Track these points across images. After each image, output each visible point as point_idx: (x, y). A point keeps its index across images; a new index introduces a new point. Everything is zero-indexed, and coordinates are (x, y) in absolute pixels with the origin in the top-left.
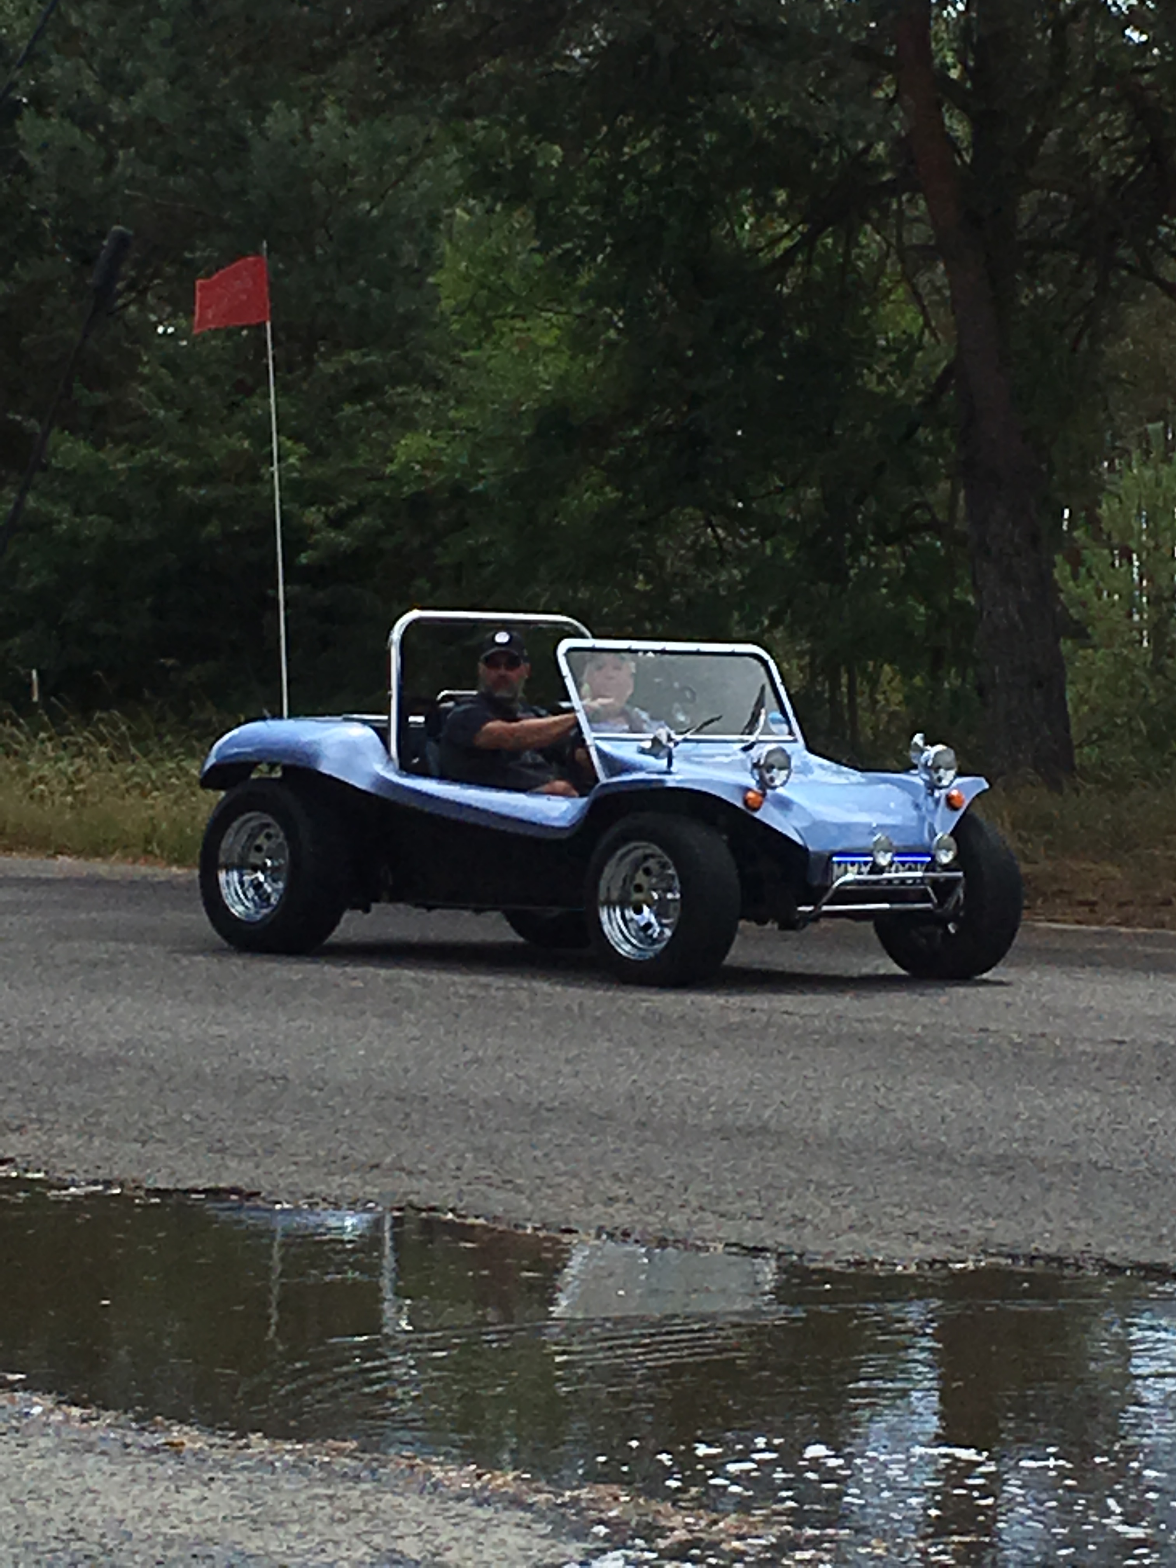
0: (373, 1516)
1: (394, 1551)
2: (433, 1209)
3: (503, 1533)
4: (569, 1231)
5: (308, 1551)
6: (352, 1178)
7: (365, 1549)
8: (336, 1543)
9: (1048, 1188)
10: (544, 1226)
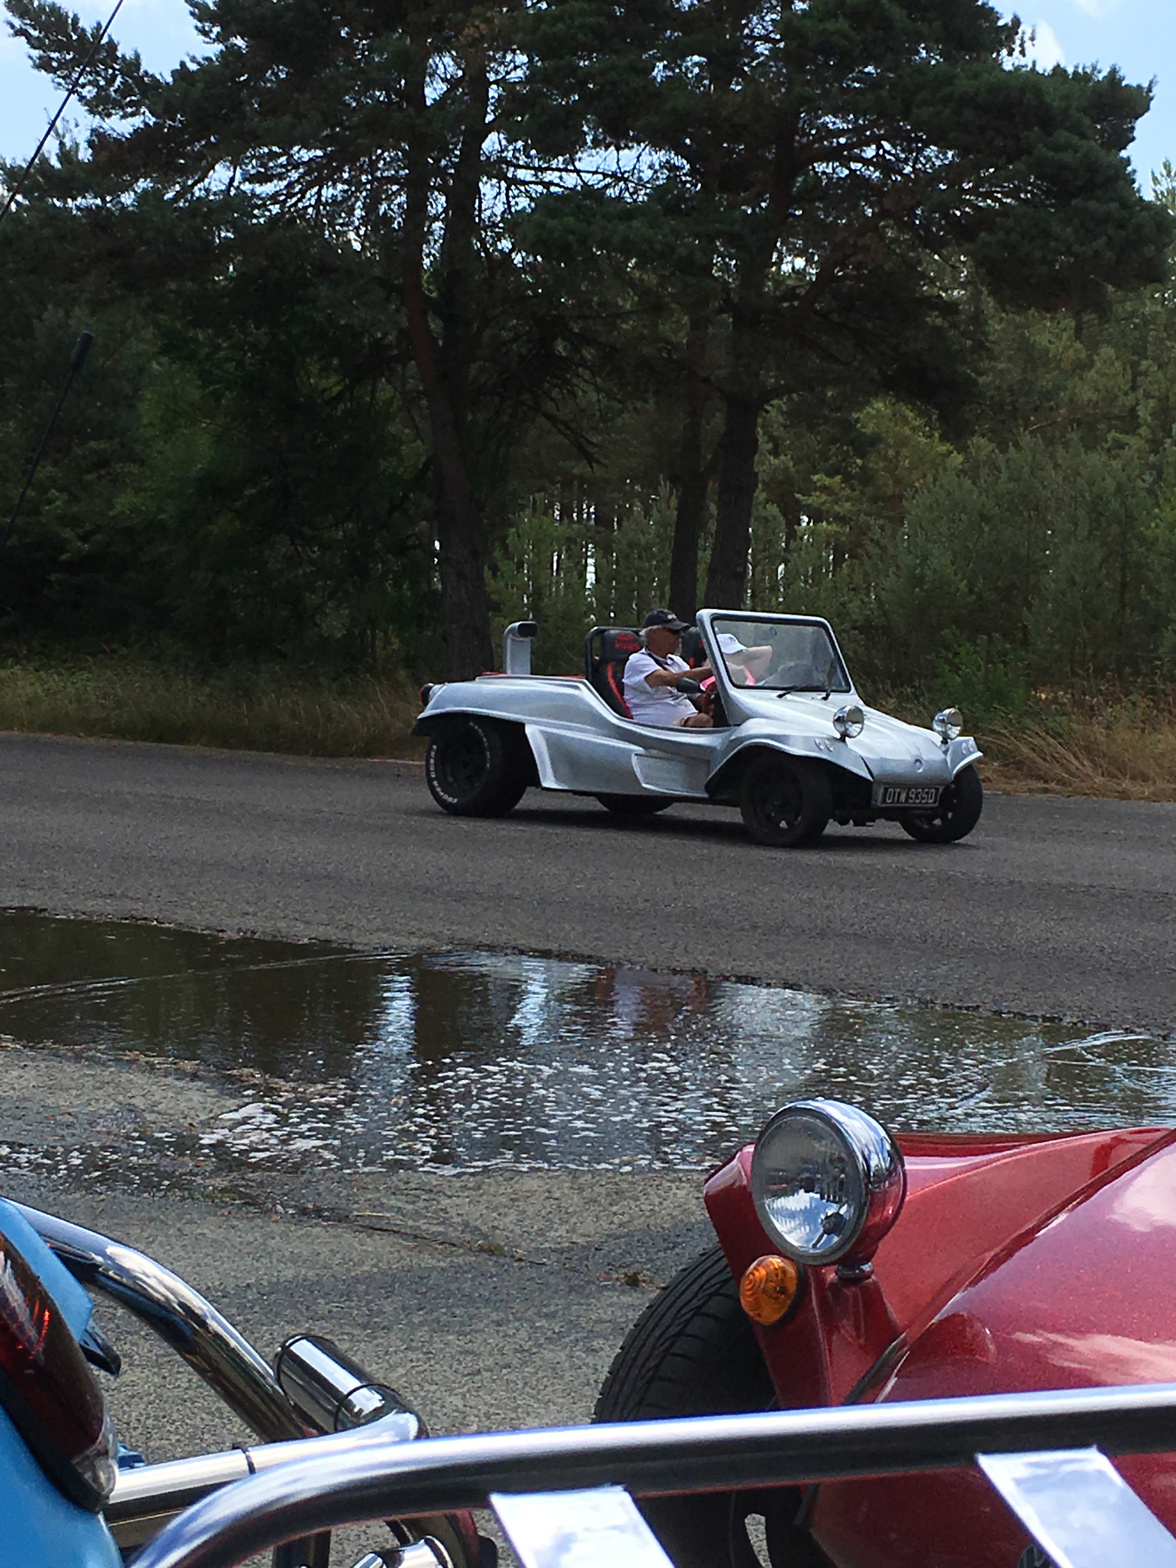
0: (118, 1085)
1: (129, 1104)
2: (145, 919)
3: (190, 1094)
4: (222, 931)
5: (82, 1104)
6: (100, 901)
7: (112, 1104)
8: (97, 1100)
9: (486, 909)
10: (207, 928)
